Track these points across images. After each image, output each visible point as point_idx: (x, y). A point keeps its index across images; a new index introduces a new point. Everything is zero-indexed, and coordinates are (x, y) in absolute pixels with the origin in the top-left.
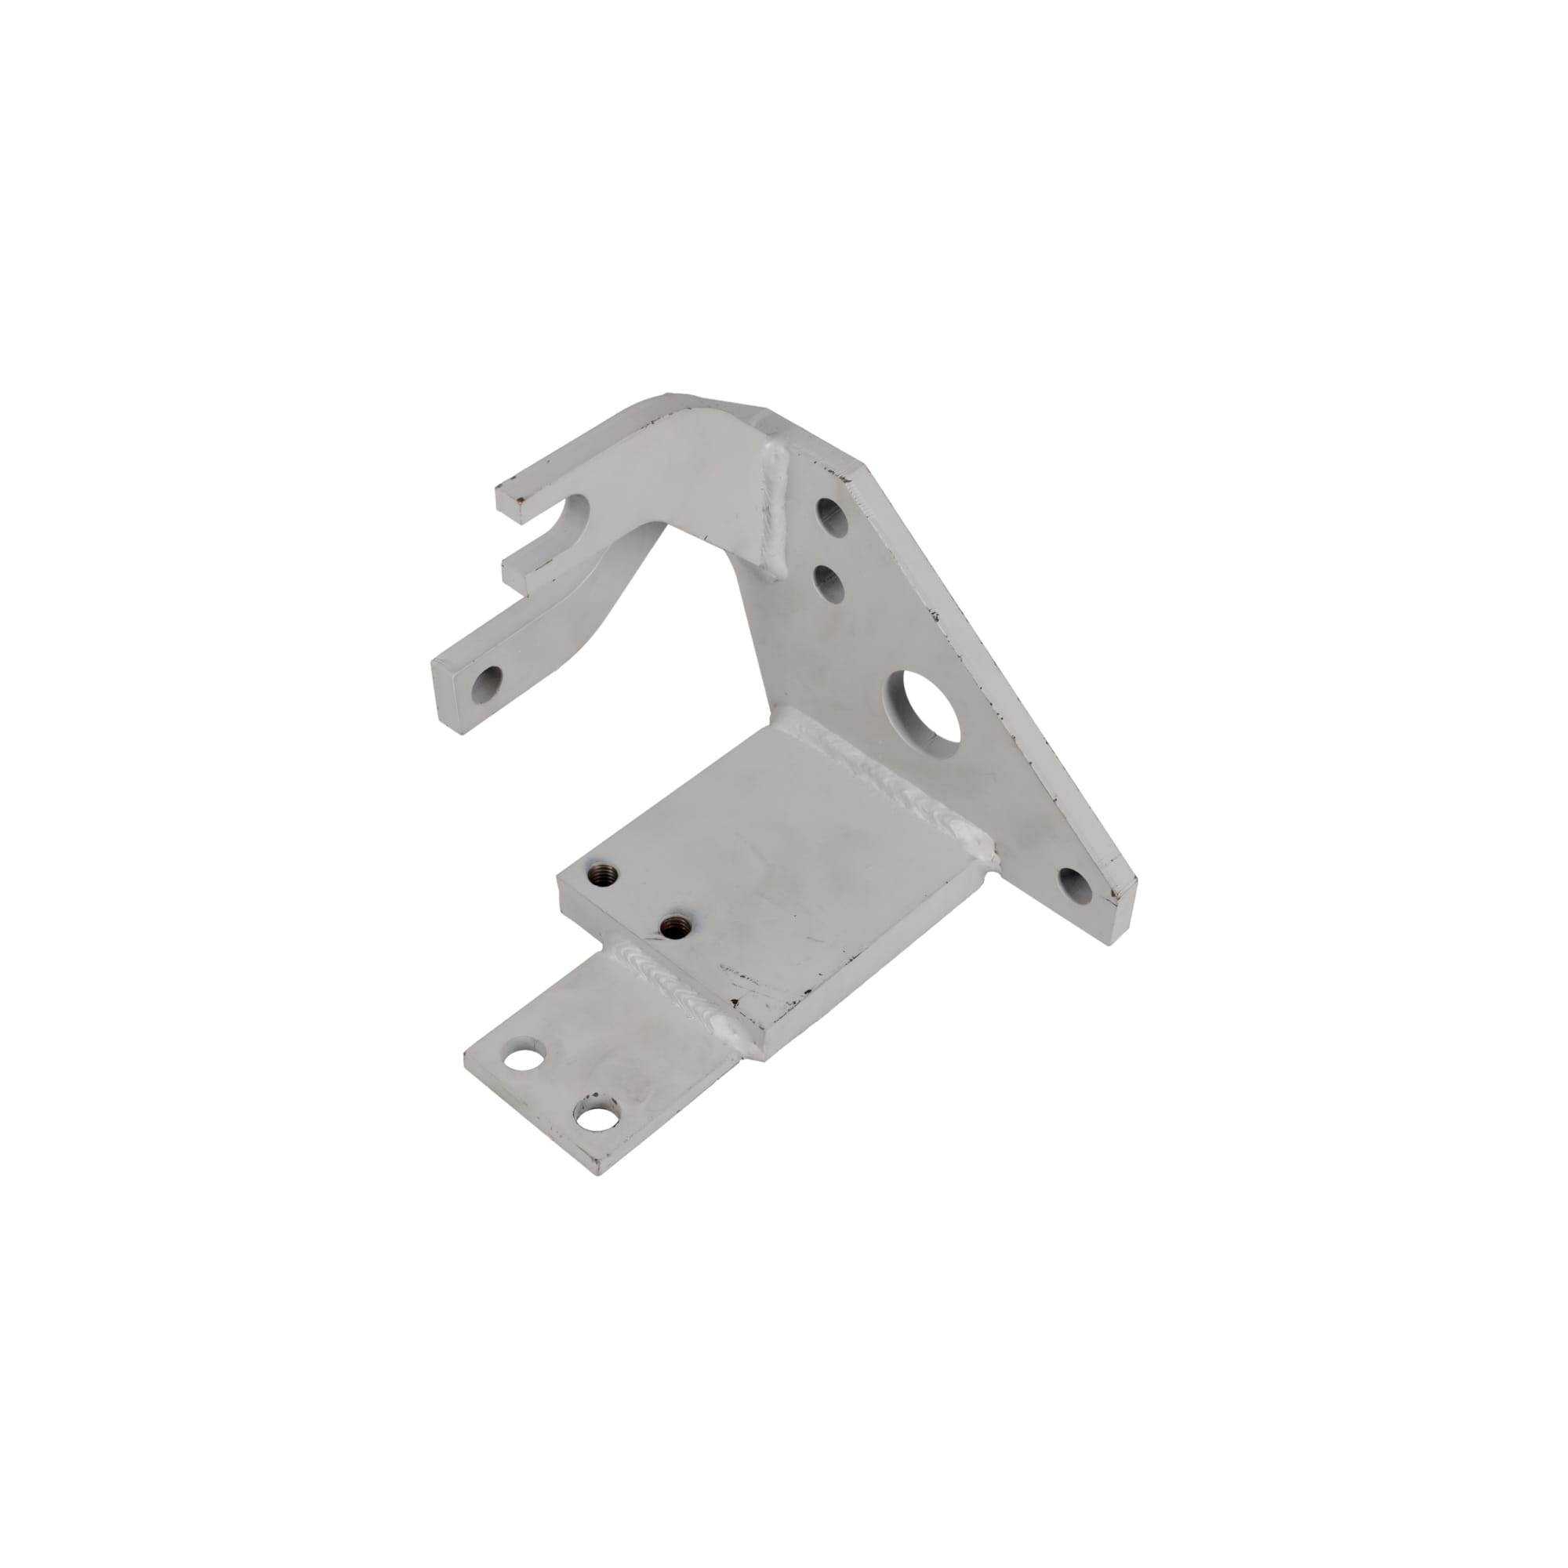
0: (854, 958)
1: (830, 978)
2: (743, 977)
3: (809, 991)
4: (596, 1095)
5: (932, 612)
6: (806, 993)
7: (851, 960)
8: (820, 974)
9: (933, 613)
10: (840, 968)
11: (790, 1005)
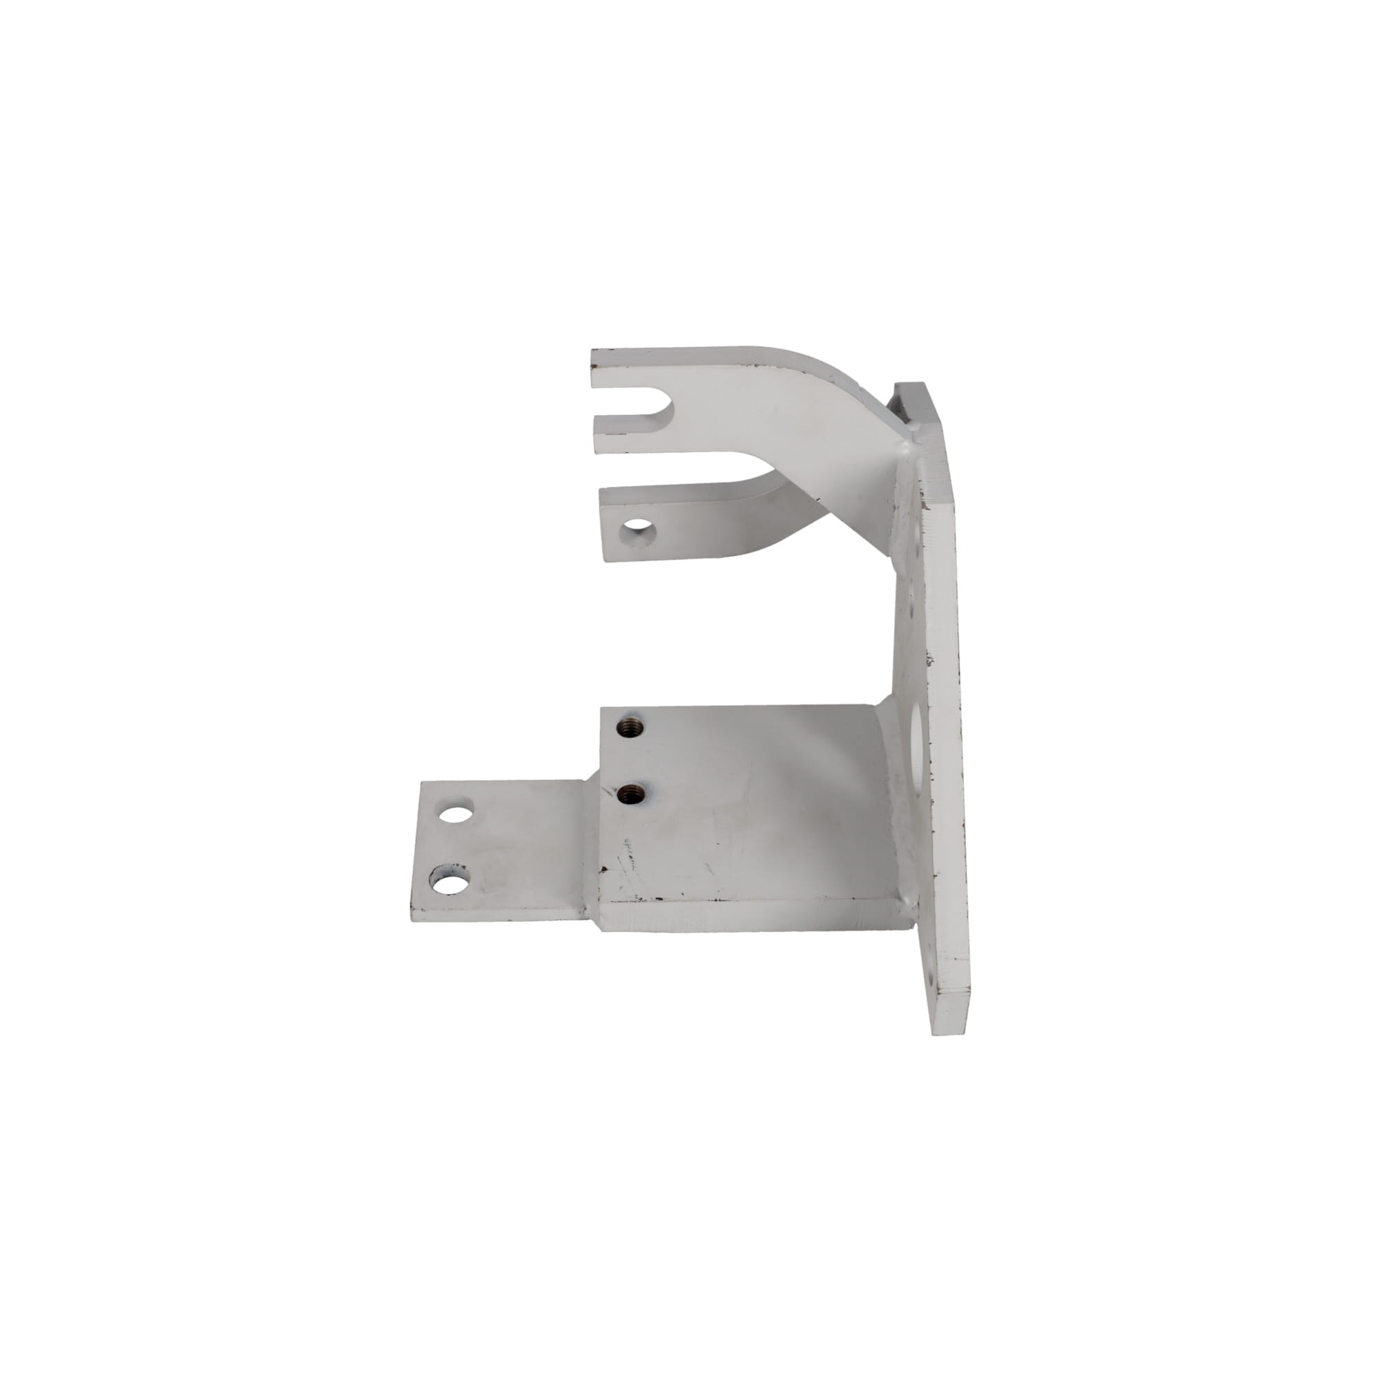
0: (720, 900)
1: (686, 901)
2: (631, 857)
3: (661, 899)
4: (464, 867)
5: (928, 656)
6: (657, 898)
7: (716, 900)
8: (683, 894)
9: (929, 658)
10: (702, 900)
11: (636, 898)
